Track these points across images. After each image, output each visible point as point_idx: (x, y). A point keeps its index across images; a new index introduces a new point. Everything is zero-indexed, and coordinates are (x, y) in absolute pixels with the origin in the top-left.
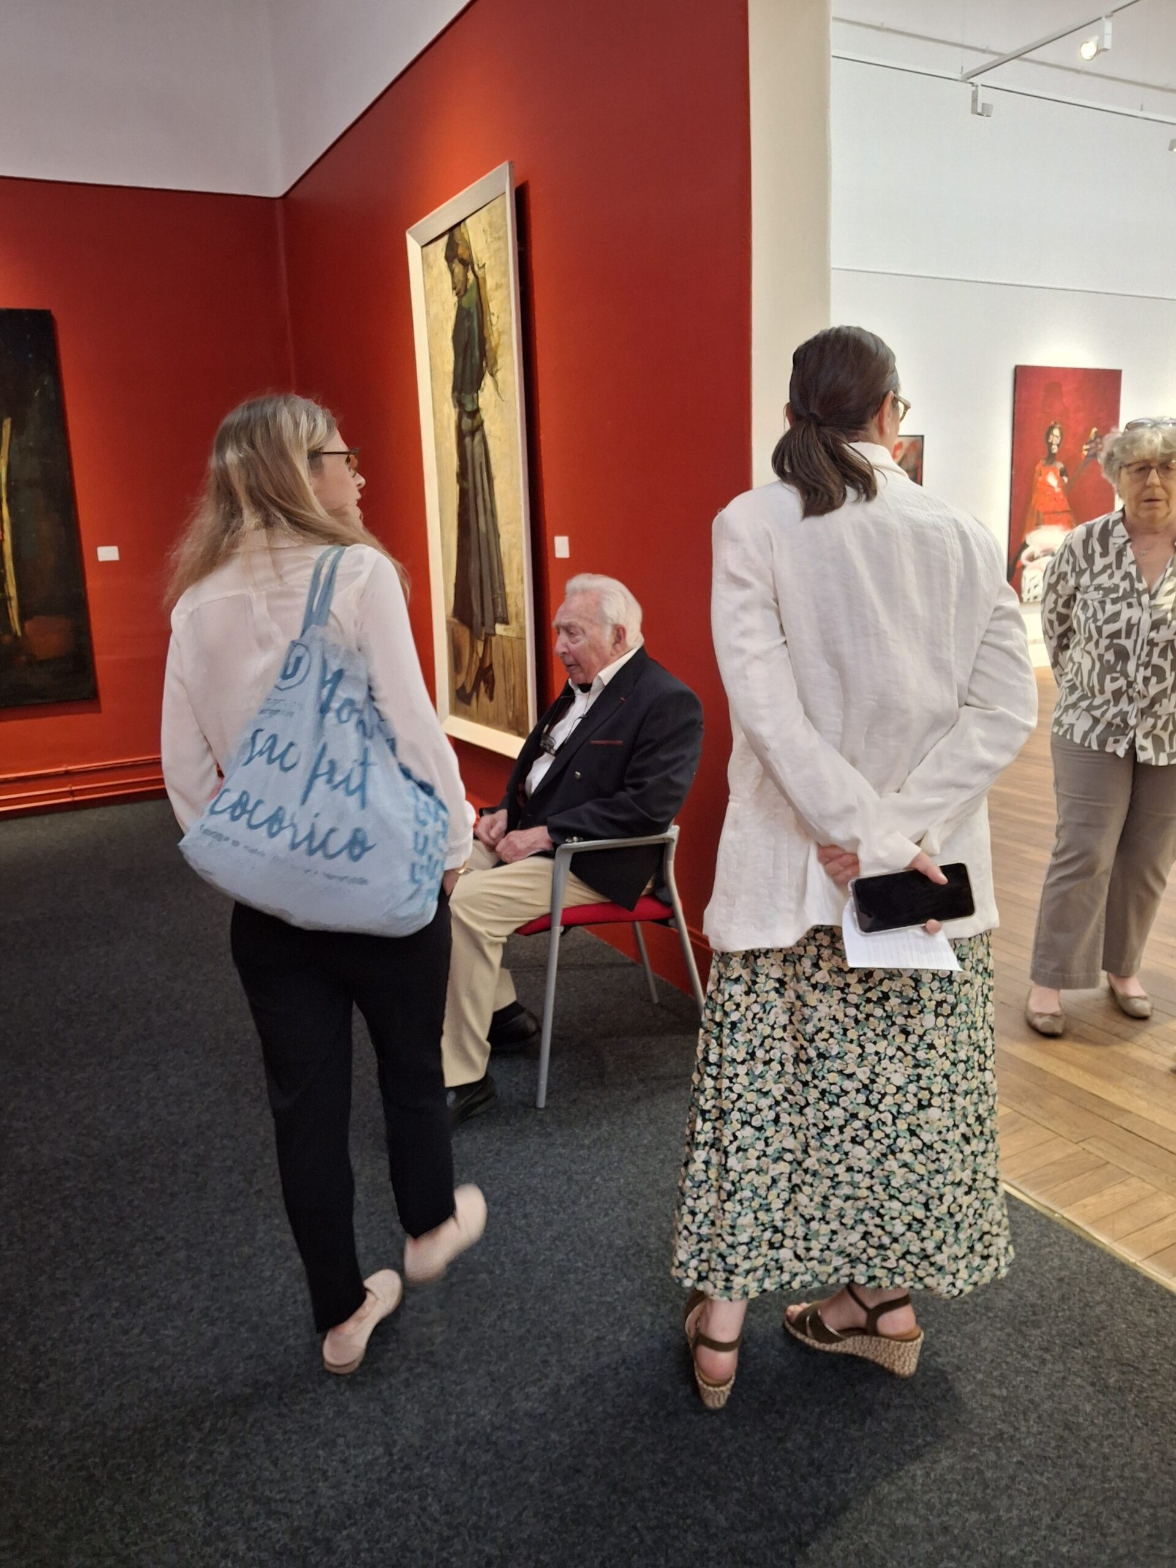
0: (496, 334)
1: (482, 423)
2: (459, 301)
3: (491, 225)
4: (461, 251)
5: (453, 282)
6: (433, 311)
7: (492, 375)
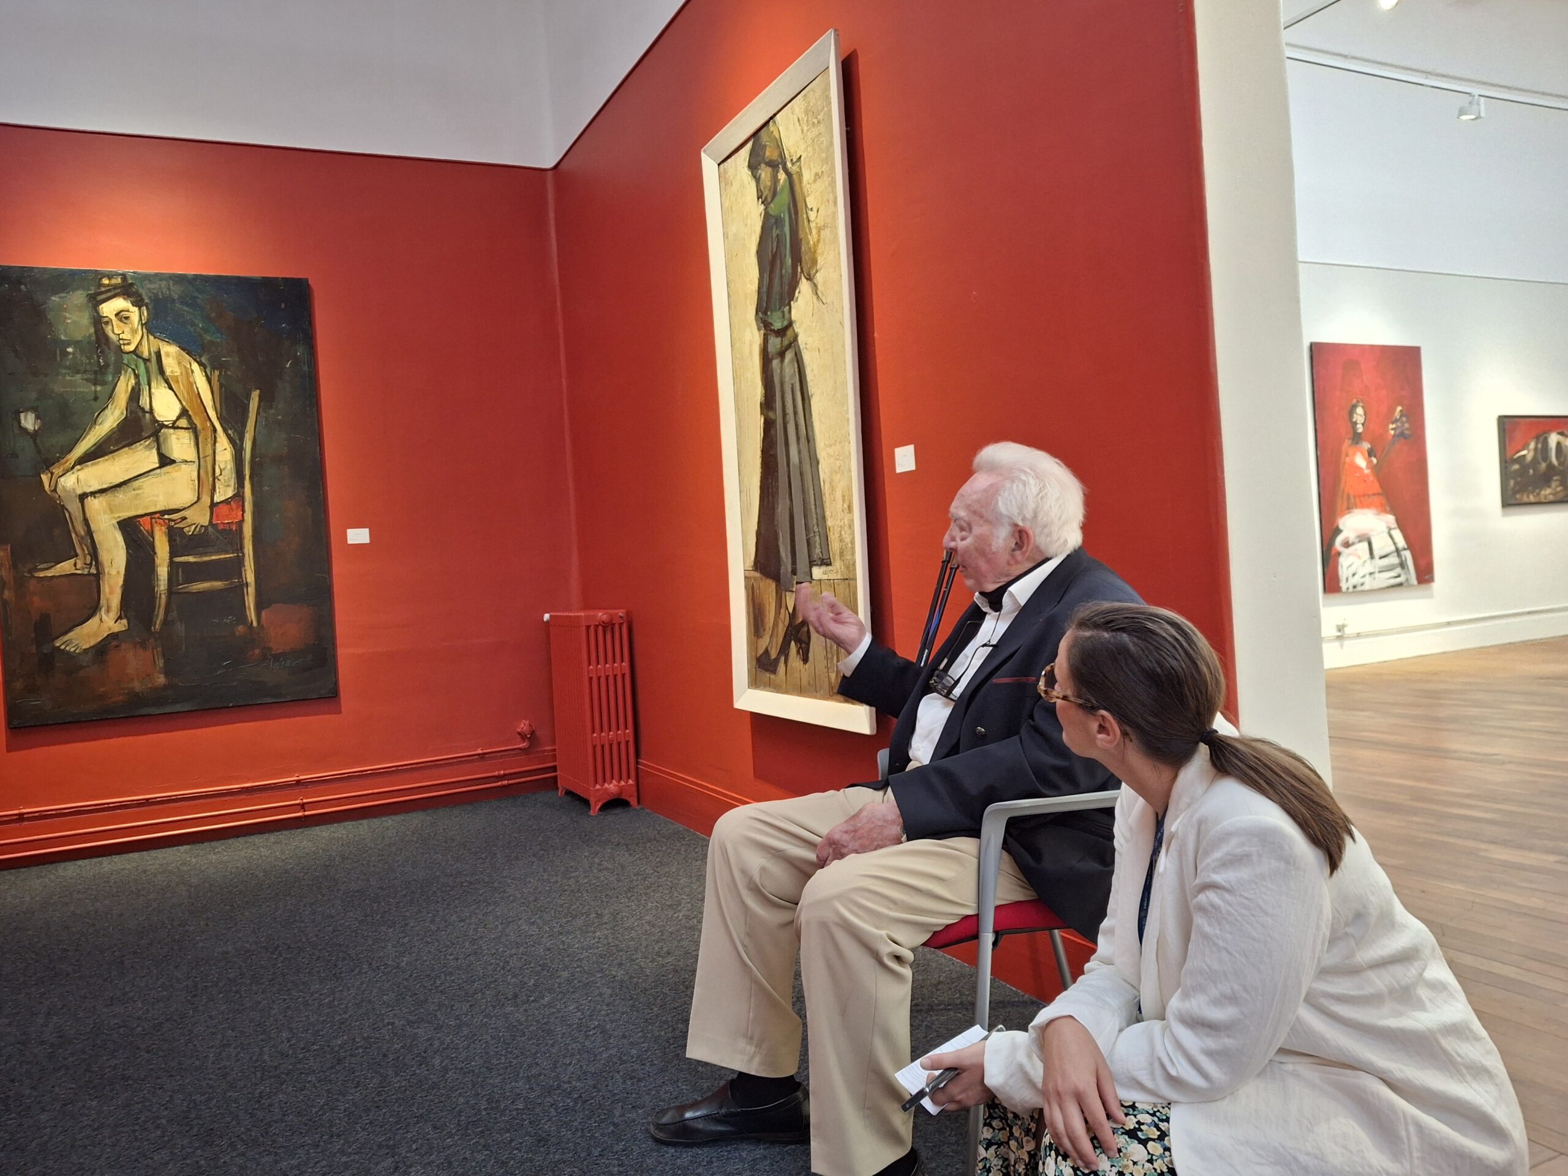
0: (814, 232)
1: (796, 337)
2: (765, 210)
3: (807, 112)
4: (770, 153)
5: (759, 190)
6: (733, 229)
7: (809, 278)
